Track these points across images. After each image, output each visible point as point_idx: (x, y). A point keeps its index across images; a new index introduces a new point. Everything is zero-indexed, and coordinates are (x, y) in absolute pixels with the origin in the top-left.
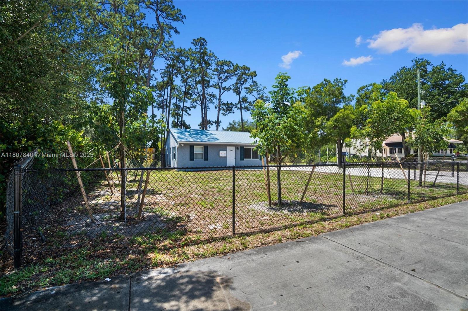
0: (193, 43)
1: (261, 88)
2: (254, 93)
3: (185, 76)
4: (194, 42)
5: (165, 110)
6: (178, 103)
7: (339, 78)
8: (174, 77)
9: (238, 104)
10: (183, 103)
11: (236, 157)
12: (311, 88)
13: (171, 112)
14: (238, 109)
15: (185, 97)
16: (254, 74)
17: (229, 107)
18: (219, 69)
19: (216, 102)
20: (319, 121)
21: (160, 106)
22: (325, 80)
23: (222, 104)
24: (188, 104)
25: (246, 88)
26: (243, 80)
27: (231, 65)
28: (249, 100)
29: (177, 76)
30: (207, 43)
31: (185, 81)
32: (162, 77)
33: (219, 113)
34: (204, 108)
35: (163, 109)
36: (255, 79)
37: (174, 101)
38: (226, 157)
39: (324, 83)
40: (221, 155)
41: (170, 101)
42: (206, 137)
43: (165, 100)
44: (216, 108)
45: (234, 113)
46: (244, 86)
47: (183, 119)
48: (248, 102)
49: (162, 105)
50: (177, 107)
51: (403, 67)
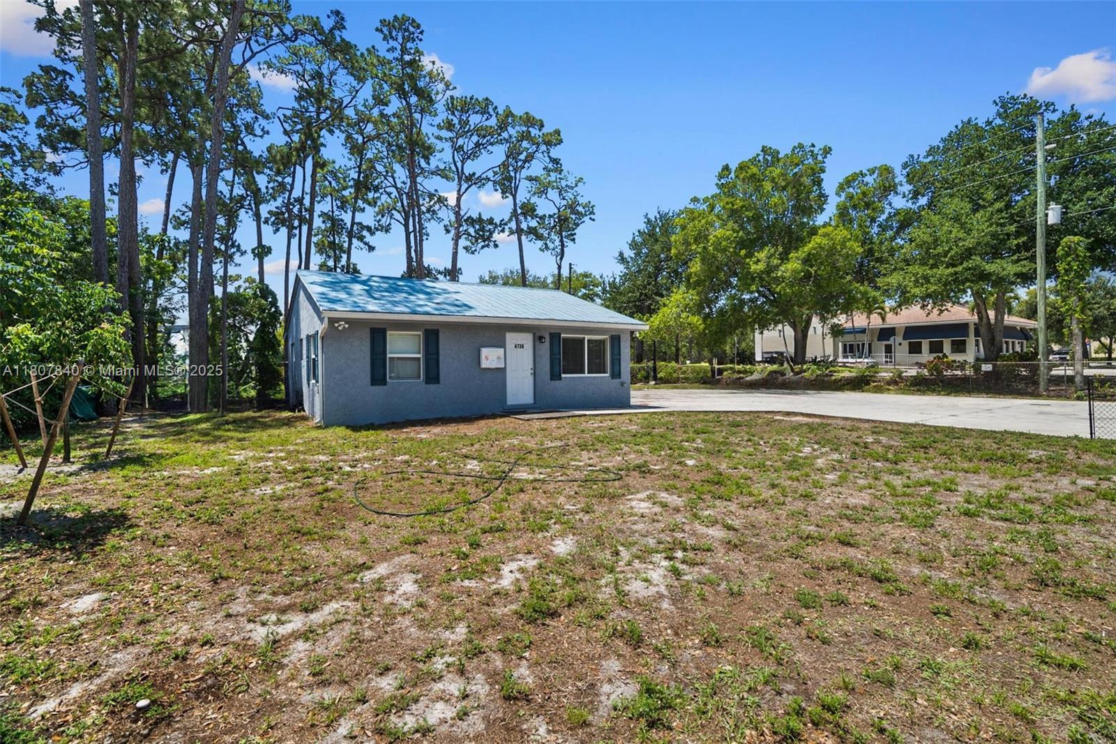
0: (381, 31)
1: (571, 181)
2: (553, 194)
3: (356, 136)
4: (385, 30)
5: (297, 232)
6: (337, 213)
7: (807, 143)
8: (324, 132)
9: (510, 220)
10: (350, 214)
11: (535, 368)
12: (733, 167)
13: (314, 239)
14: (512, 233)
15: (356, 199)
16: (554, 139)
17: (482, 229)
18: (456, 121)
19: (447, 216)
20: (759, 261)
21: (280, 220)
22: (764, 149)
23: (466, 221)
24: (367, 217)
25: (530, 179)
26: (522, 157)
27: (491, 110)
28: (540, 212)
29: (331, 132)
30: (421, 33)
31: (357, 150)
32: (286, 132)
33: (456, 244)
34: (414, 231)
35: (291, 228)
36: (555, 153)
37: (323, 206)
38: (502, 371)
39: (761, 158)
40: (485, 364)
41: (312, 203)
42: (429, 300)
43: (296, 200)
44: (448, 231)
45: (496, 246)
46: (524, 173)
47: (353, 260)
48: (536, 216)
49: (286, 215)
50: (335, 225)
51: (966, 120)
